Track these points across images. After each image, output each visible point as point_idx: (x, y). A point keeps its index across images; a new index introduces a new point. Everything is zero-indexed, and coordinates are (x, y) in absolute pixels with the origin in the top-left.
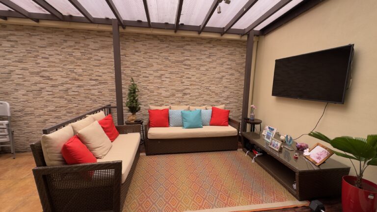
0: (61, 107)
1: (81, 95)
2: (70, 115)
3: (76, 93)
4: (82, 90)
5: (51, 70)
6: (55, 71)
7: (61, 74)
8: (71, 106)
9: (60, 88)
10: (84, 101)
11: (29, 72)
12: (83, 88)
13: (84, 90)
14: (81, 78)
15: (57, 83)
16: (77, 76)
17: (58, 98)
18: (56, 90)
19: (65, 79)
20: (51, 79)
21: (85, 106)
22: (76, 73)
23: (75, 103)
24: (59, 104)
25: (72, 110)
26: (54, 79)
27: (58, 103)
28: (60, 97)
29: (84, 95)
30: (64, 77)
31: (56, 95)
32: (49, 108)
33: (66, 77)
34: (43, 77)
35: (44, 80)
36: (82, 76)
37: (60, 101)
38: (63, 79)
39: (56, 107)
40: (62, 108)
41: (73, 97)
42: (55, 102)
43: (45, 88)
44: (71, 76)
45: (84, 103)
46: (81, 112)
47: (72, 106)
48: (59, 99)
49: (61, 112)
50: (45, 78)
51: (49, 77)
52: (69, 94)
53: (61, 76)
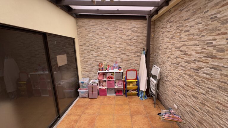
0: (188, 86)
1: (214, 82)
2: (194, 99)
3: (208, 76)
4: (217, 74)
5: (188, 45)
6: (192, 45)
7: (196, 48)
8: (197, 90)
9: (193, 65)
10: (216, 92)
11: (175, 47)
12: (219, 72)
13: (221, 74)
14: (220, 55)
15: (190, 59)
16: (214, 52)
17: (188, 75)
18: (189, 66)
19: (199, 55)
20: (187, 54)
21: (216, 100)
22: (214, 46)
23: (203, 89)
24: (187, 83)
25: (198, 95)
26: (189, 54)
27: (187, 81)
28: (190, 75)
29: (219, 83)
30: (198, 53)
31: (187, 72)
32: (180, 83)
33: (201, 53)
34: (181, 51)
35: (182, 54)
36: (223, 52)
37: (189, 80)
38: (197, 55)
39: (185, 84)
40: (189, 88)
41: (202, 81)
42: (185, 79)
43: (181, 62)
44: (207, 51)
45: (216, 95)
46: (208, 105)
47: (199, 91)
48: (188, 77)
49: (188, 92)
50: (182, 53)
51: (185, 51)
52: (199, 74)
53: (196, 50)
